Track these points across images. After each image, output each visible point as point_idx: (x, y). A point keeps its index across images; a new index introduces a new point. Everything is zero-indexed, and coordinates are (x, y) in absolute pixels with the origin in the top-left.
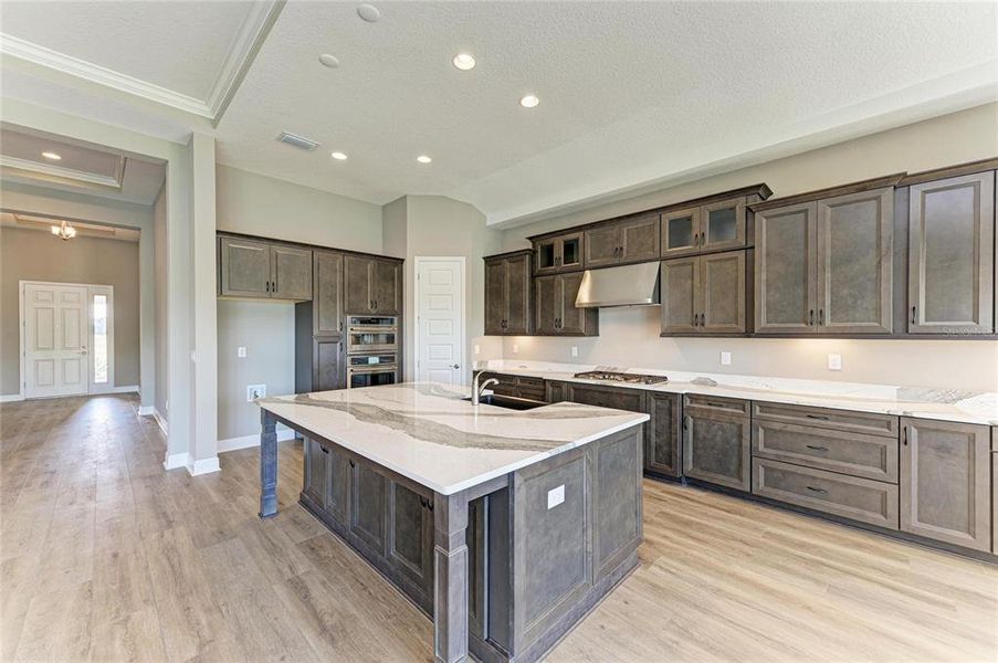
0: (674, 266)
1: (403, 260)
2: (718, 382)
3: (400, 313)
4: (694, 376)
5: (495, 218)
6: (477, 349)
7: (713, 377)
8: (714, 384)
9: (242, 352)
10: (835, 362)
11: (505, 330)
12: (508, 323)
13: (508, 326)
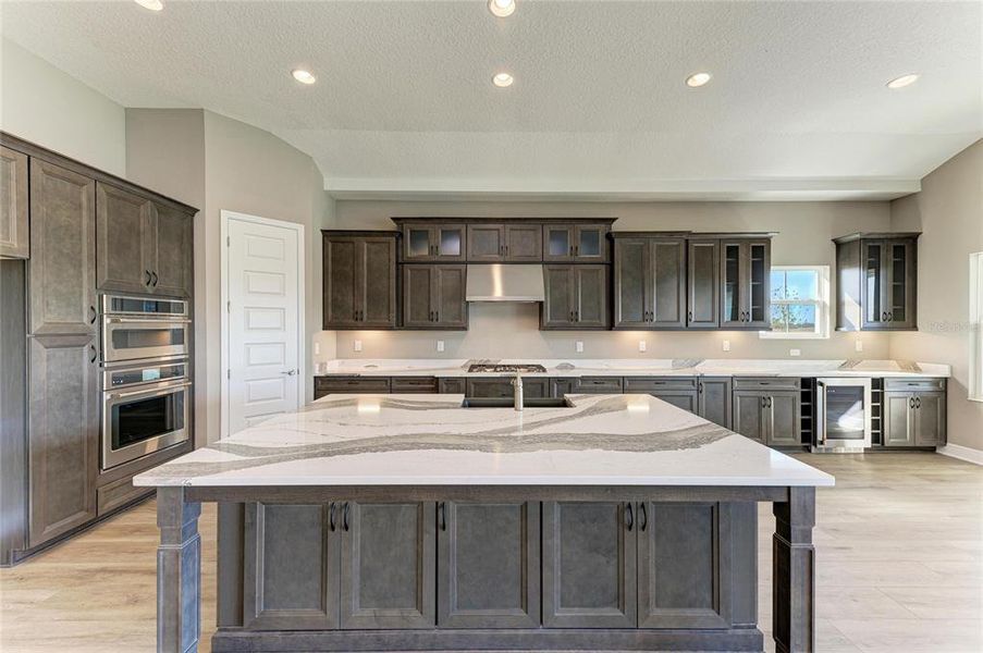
0: (553, 270)
1: (195, 210)
2: (577, 366)
3: (189, 296)
4: (558, 362)
5: (336, 183)
6: (317, 348)
7: (572, 362)
8: (573, 367)
10: (643, 346)
11: (359, 323)
12: (365, 315)
13: (365, 319)
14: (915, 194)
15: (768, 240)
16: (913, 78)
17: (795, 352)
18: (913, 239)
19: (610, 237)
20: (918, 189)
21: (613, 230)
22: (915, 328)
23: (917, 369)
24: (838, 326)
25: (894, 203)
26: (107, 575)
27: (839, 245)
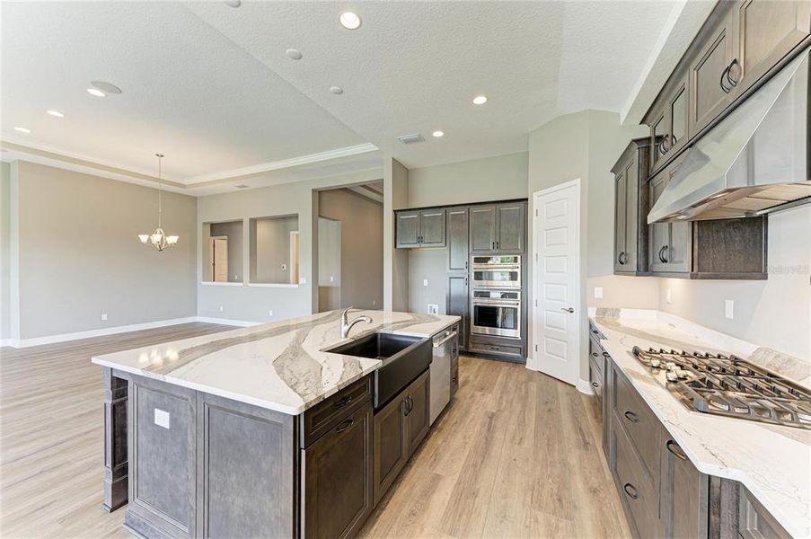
1: (527, 199)
6: (598, 292)
9: (426, 282)
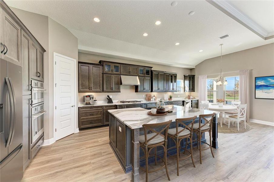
11: (91, 91)
12: (93, 88)
13: (92, 89)
14: (194, 68)
15: (176, 75)
16: (202, 51)
17: (179, 96)
18: (194, 76)
19: (152, 71)
20: (195, 68)
21: (152, 70)
22: (194, 91)
23: (195, 99)
24: (184, 91)
25: (191, 70)
26: (62, 172)
27: (185, 76)
